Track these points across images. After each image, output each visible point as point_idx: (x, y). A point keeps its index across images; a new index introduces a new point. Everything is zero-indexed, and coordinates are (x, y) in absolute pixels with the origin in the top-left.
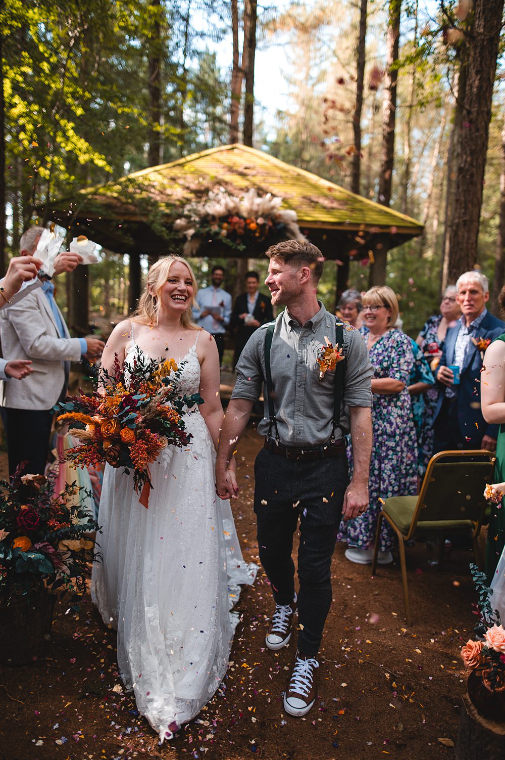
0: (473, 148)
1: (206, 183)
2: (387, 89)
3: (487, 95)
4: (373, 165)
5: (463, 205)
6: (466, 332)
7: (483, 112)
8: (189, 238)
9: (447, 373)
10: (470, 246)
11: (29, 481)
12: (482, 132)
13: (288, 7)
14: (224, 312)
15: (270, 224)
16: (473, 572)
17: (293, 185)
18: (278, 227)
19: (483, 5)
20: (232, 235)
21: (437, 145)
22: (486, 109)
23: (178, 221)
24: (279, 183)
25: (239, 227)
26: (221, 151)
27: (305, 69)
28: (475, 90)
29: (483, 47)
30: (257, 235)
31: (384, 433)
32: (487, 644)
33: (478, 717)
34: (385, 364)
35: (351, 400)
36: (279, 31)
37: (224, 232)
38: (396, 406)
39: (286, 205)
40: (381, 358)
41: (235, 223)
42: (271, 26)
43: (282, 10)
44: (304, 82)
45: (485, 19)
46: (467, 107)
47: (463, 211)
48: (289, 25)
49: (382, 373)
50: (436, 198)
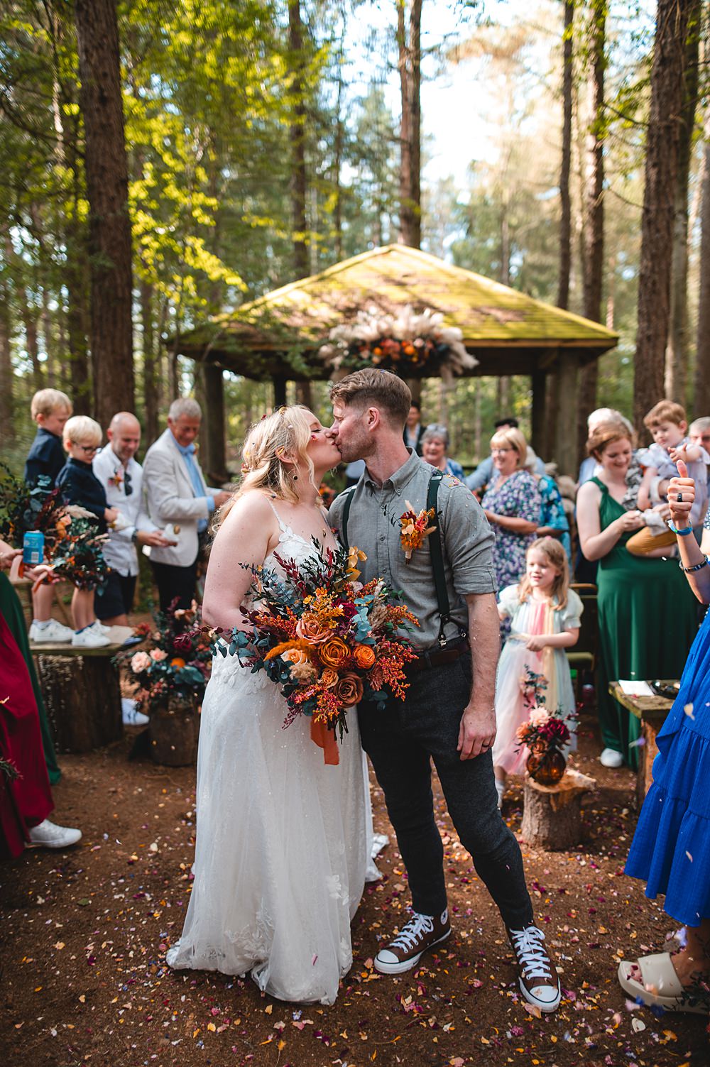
1: (357, 298)
2: (593, 151)
3: (667, 190)
5: (646, 317)
8: (337, 367)
11: (182, 616)
15: (429, 346)
17: (461, 293)
18: (440, 349)
20: (386, 361)
22: (666, 206)
23: (324, 349)
24: (443, 292)
25: (394, 352)
28: (652, 185)
30: (415, 359)
31: (507, 571)
34: (509, 505)
35: (461, 586)
38: (519, 546)
39: (450, 320)
40: (505, 498)
41: (389, 348)
43: (465, 35)
45: (661, 103)
47: (646, 324)
48: (477, 52)
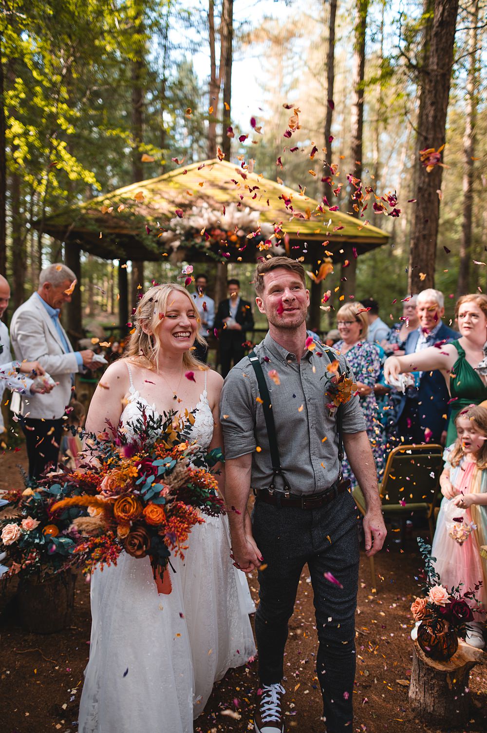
2: (355, 105)
3: (442, 123)
4: (344, 167)
5: (422, 221)
7: (438, 138)
8: (175, 250)
13: (262, 21)
14: (208, 316)
16: (420, 544)
18: (257, 239)
19: (437, 45)
20: (215, 247)
21: (404, 150)
22: (440, 136)
23: (165, 234)
25: (222, 239)
27: (278, 78)
28: (430, 119)
30: (238, 246)
32: (430, 600)
33: (425, 658)
37: (208, 244)
39: (263, 218)
41: (218, 236)
42: (246, 39)
43: (255, 24)
44: (278, 90)
46: (424, 134)
47: (422, 226)
48: (263, 38)
50: (404, 200)
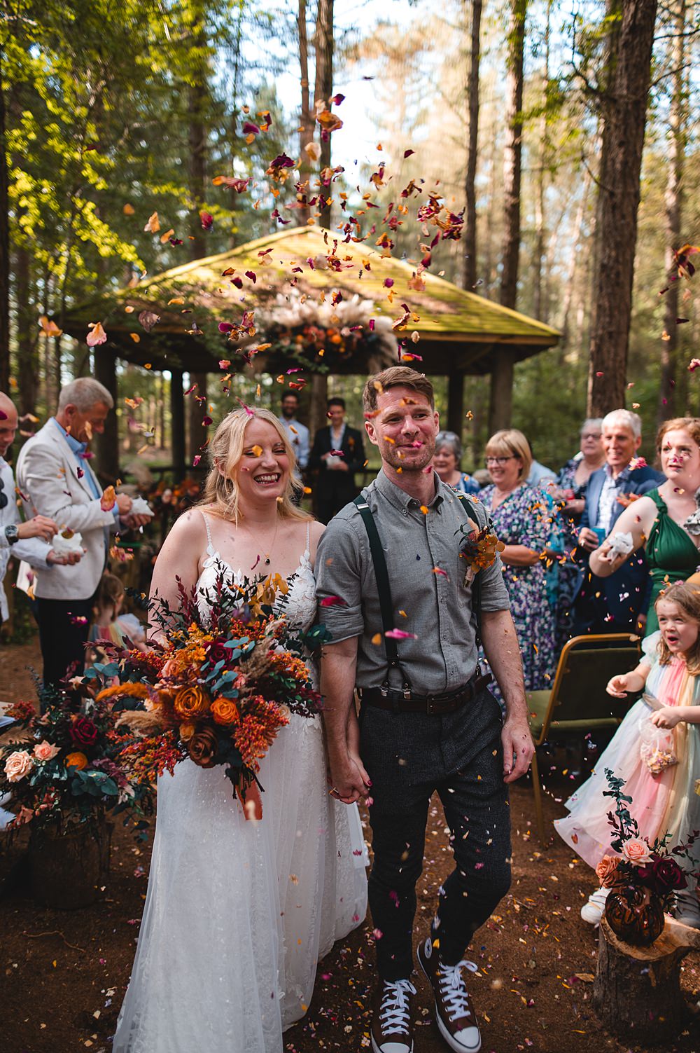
0: (619, 239)
1: (273, 280)
2: (509, 147)
3: (634, 172)
4: (493, 238)
5: (607, 312)
6: (613, 484)
7: (629, 194)
8: (253, 356)
9: (590, 537)
10: (617, 365)
12: (629, 219)
13: (374, 27)
14: (300, 452)
15: (357, 335)
18: (370, 339)
19: (627, 60)
20: (310, 351)
21: (579, 211)
22: (632, 190)
25: (318, 341)
26: (291, 236)
27: (398, 108)
28: (618, 166)
29: (627, 112)
30: (342, 350)
32: (624, 858)
33: (617, 942)
35: (491, 603)
36: (363, 58)
37: (299, 347)
38: (526, 580)
39: (378, 309)
40: (509, 520)
41: (313, 335)
42: (352, 54)
43: (365, 32)
44: (398, 125)
45: (629, 76)
46: (609, 187)
47: (607, 319)
48: (376, 52)
49: (510, 539)
50: (580, 283)
